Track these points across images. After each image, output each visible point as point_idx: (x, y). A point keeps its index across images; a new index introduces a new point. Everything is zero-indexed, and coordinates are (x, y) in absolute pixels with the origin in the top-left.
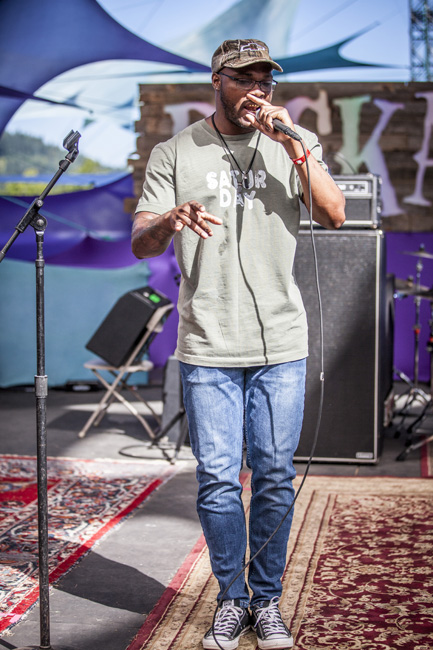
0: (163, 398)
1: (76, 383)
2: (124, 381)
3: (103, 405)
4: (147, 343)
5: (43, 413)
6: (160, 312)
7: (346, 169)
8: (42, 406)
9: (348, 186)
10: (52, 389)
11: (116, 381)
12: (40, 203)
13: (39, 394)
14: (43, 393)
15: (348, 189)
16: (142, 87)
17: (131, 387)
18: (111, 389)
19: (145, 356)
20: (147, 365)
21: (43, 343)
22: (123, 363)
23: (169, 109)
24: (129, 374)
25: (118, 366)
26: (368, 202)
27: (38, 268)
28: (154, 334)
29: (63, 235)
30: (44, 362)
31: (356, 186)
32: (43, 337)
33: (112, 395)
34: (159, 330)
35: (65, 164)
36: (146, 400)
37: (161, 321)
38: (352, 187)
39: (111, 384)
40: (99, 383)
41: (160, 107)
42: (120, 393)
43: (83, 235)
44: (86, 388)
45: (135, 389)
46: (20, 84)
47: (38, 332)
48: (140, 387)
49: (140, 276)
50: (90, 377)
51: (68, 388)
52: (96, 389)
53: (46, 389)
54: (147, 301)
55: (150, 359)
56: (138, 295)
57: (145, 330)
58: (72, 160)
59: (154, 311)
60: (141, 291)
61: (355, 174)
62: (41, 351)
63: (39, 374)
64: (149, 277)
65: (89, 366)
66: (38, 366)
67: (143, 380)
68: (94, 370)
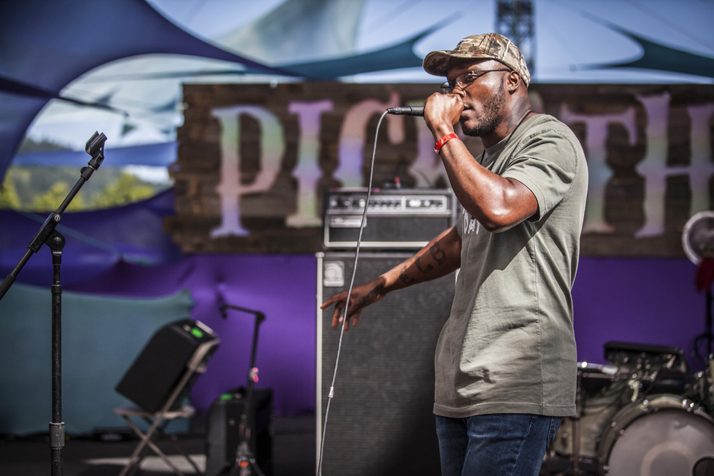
0: (205, 450)
1: (106, 432)
2: (160, 429)
3: (135, 459)
4: (188, 385)
5: (60, 468)
6: (203, 349)
7: (422, 183)
8: (58, 460)
9: (423, 202)
10: (71, 439)
11: (151, 430)
12: (58, 217)
13: (54, 445)
14: (59, 443)
15: (423, 206)
16: (186, 87)
17: (169, 436)
18: (145, 438)
19: (186, 400)
20: (188, 410)
21: (60, 384)
22: (159, 408)
23: (218, 113)
24: (167, 421)
25: (153, 412)
26: (446, 220)
27: (54, 294)
28: (196, 374)
29: (92, 259)
30: (60, 406)
31: (432, 202)
32: (60, 377)
33: (147, 447)
34: (202, 370)
35: (88, 172)
36: (187, 453)
37: (205, 360)
38: (427, 203)
39: (145, 433)
40: (132, 431)
41: (207, 110)
42: (156, 444)
43: (114, 259)
44: (115, 437)
45: (174, 439)
46: (45, 82)
47: (54, 370)
48: (181, 436)
49: (182, 307)
50: (121, 423)
51: (96, 437)
52: (128, 439)
53: (63, 438)
54: (188, 336)
55: (192, 404)
56: (177, 329)
57: (185, 369)
58: (97, 167)
59: (196, 348)
60: (181, 324)
61: (431, 188)
62: (58, 393)
63: (54, 421)
64: (191, 308)
65: (120, 411)
66: (54, 411)
67: (183, 428)
68: (125, 417)
